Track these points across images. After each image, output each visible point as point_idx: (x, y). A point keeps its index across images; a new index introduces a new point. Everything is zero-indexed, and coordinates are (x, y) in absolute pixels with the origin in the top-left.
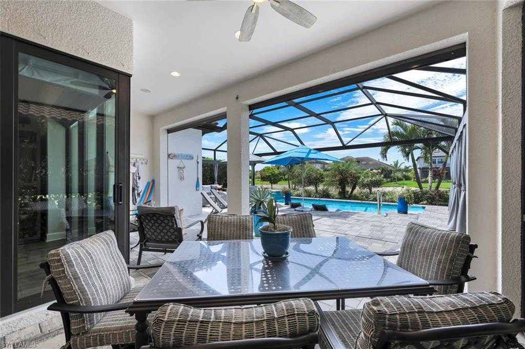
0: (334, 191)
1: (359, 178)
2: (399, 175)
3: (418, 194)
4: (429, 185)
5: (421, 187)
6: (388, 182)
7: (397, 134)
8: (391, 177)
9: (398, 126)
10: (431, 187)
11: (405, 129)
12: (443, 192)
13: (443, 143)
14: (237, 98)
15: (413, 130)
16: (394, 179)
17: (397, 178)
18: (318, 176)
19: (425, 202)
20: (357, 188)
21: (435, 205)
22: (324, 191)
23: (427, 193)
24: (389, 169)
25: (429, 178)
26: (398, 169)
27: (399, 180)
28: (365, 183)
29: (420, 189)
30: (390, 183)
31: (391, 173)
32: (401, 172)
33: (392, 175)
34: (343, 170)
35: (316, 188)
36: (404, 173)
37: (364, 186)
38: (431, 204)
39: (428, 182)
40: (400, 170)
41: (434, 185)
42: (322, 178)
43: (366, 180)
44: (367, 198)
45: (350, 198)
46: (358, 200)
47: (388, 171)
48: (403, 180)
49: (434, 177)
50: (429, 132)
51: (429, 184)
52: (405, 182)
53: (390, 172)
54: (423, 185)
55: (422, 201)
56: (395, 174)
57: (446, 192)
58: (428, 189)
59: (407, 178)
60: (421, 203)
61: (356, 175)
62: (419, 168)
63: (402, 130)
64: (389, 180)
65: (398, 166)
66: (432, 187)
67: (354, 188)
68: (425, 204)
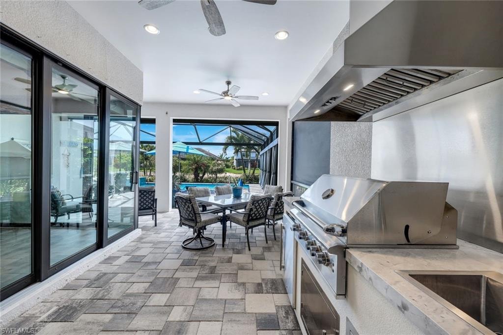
0: (191, 177)
1: (209, 166)
7: (234, 138)
11: (238, 135)
13: (257, 147)
14: (167, 113)
15: (242, 137)
19: (248, 182)
20: (206, 174)
22: (181, 177)
23: (248, 176)
28: (213, 170)
34: (198, 161)
36: (226, 162)
37: (212, 172)
41: (252, 171)
43: (214, 168)
44: (215, 181)
45: (202, 181)
49: (252, 167)
50: (250, 139)
51: (249, 171)
58: (248, 174)
60: (246, 183)
61: (207, 165)
62: (236, 159)
66: (251, 173)
67: (204, 175)
68: (248, 184)
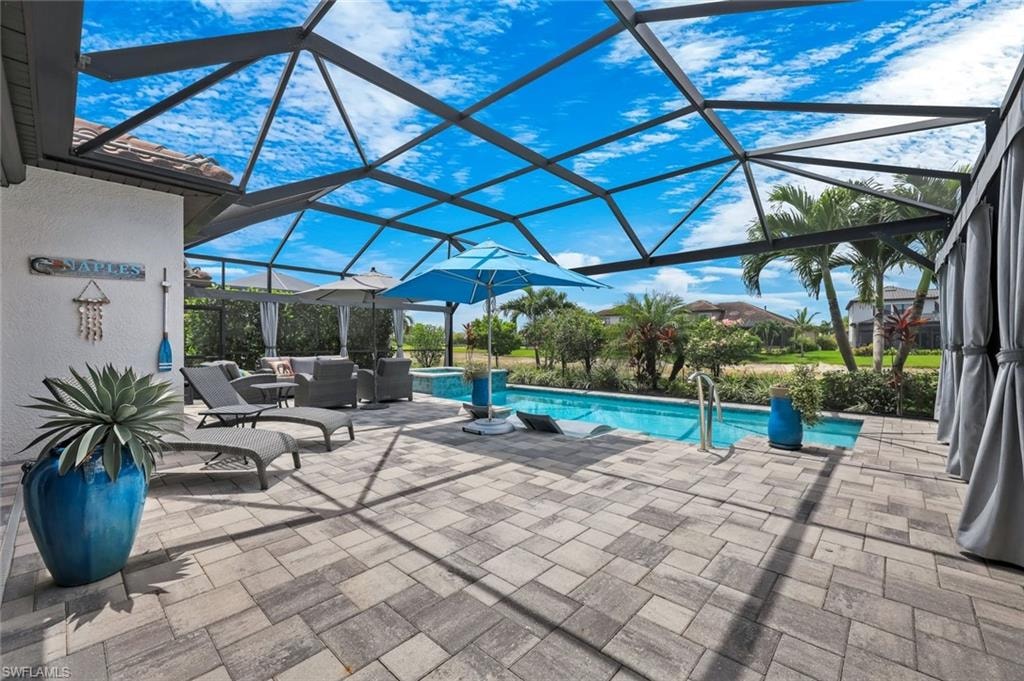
1: (686, 340)
2: (808, 339)
3: (841, 384)
4: (876, 362)
5: (851, 366)
6: (784, 353)
7: (786, 222)
8: (791, 344)
9: (785, 204)
10: (879, 365)
11: (807, 207)
12: (916, 378)
16: (798, 347)
17: (804, 345)
18: (590, 336)
19: (862, 407)
21: (892, 414)
22: (606, 373)
23: (867, 379)
24: (786, 326)
25: (875, 346)
26: (805, 325)
27: (809, 348)
28: (700, 352)
29: (850, 369)
30: (787, 357)
31: (792, 336)
32: (812, 334)
33: (793, 339)
34: (647, 320)
35: (588, 367)
36: (820, 335)
37: (699, 361)
38: (880, 412)
39: (872, 355)
40: (809, 329)
41: (888, 362)
42: (600, 341)
43: (703, 346)
46: (681, 397)
47: (784, 330)
48: (816, 349)
51: (875, 357)
52: (821, 353)
53: (790, 333)
54: (858, 360)
55: (853, 402)
56: (800, 336)
57: (927, 379)
58: (870, 370)
59: (826, 346)
60: (852, 408)
61: (680, 334)
63: (798, 213)
64: (785, 349)
65: (806, 319)
66: (884, 363)
68: (863, 413)
